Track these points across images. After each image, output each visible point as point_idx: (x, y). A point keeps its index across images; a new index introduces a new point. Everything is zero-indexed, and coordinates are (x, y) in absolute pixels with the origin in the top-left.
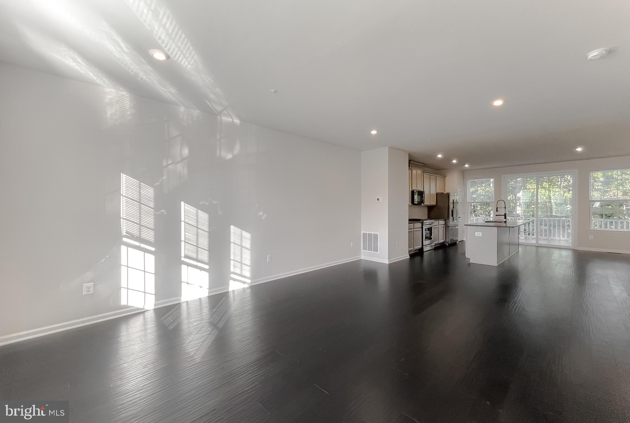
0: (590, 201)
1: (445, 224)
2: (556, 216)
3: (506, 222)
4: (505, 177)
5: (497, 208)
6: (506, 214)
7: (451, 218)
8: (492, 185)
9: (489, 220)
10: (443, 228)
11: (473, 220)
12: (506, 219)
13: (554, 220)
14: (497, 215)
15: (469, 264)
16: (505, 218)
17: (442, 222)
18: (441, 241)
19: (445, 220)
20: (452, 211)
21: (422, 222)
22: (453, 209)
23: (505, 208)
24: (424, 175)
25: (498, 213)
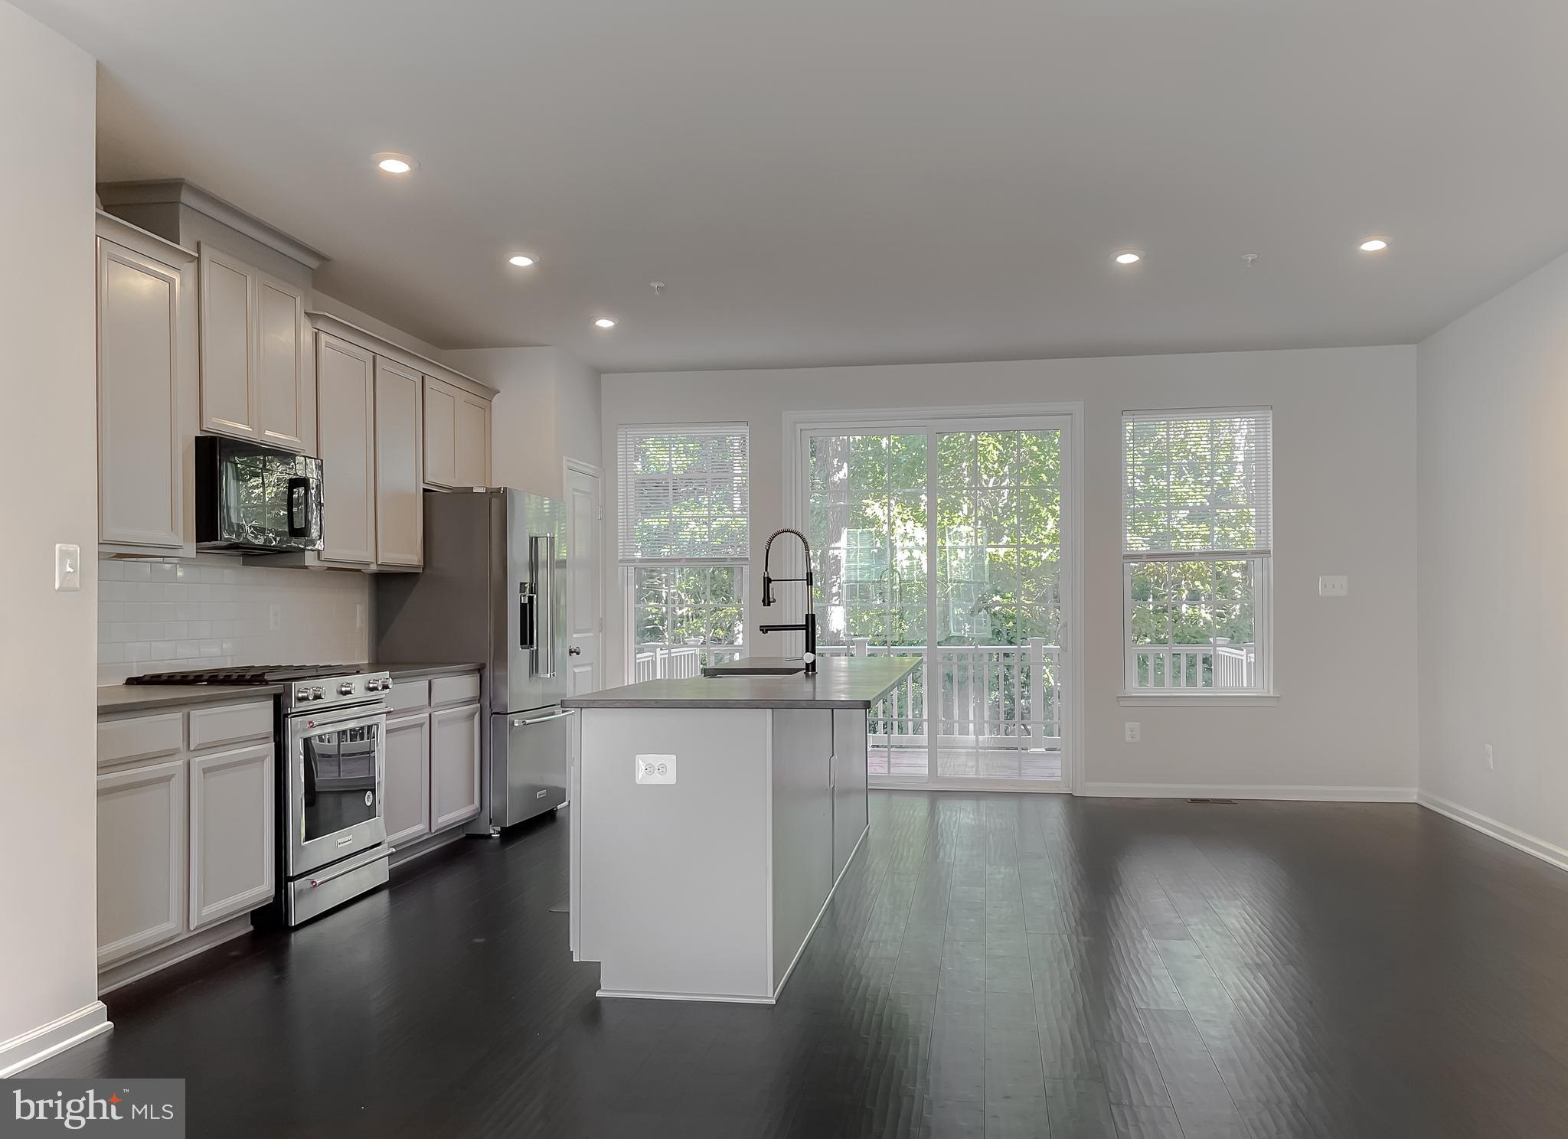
0: (1125, 557)
1: (479, 699)
2: (961, 640)
3: (814, 669)
4: (799, 426)
5: (768, 581)
6: (813, 616)
7: (518, 656)
8: (737, 501)
9: (725, 664)
10: (463, 727)
11: (654, 663)
12: (813, 652)
13: (962, 656)
14: (765, 629)
15: (593, 1011)
16: (811, 646)
17: (456, 686)
18: (453, 811)
19: (480, 670)
20: (527, 612)
21: (277, 688)
22: (531, 599)
23: (810, 579)
24: (323, 337)
25: (770, 617)
